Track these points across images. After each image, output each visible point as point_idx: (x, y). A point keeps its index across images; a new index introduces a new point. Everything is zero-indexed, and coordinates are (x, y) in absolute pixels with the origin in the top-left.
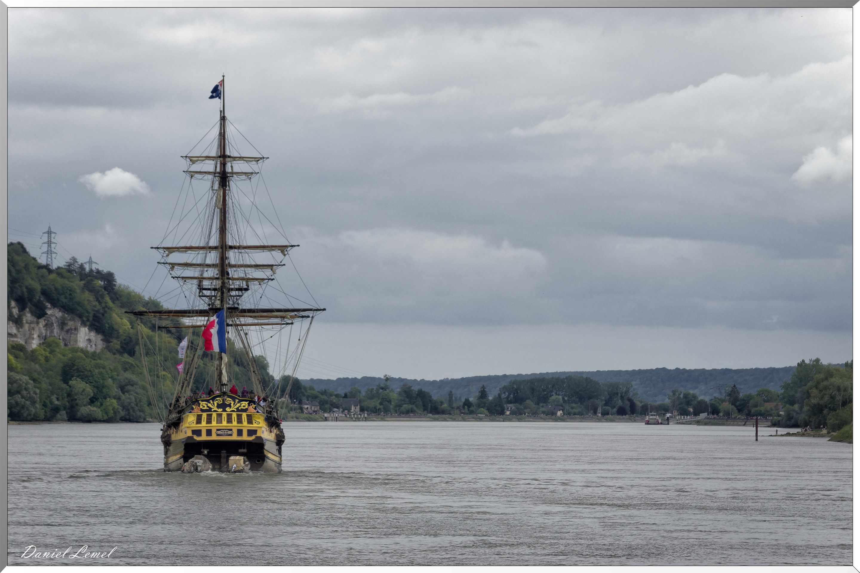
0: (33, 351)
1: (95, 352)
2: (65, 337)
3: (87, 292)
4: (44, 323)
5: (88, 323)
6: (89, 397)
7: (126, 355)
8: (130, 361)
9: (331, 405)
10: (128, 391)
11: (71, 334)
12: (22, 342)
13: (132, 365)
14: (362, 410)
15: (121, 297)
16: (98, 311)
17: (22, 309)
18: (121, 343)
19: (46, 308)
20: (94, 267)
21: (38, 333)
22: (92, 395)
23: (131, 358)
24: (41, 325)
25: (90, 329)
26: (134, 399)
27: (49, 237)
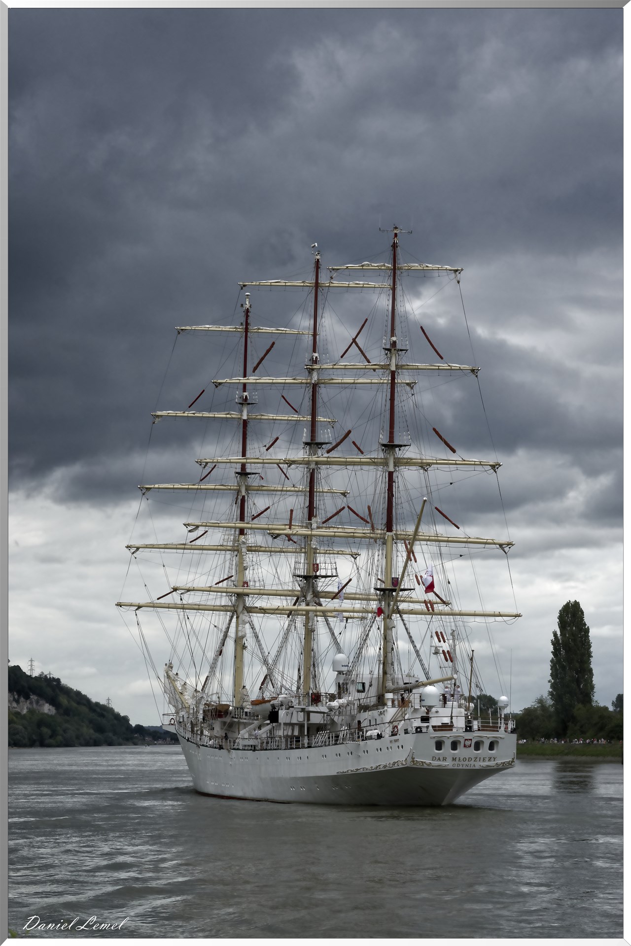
0: (25, 715)
1: (52, 715)
2: (38, 708)
3: (48, 688)
7: (66, 716)
8: (68, 719)
10: (66, 732)
11: (41, 706)
12: (19, 711)
14: (171, 739)
15: (63, 689)
16: (53, 696)
17: (19, 696)
18: (64, 710)
19: (30, 695)
20: (51, 676)
23: (68, 717)
24: (28, 703)
25: (50, 704)
26: (70, 737)
27: (31, 663)
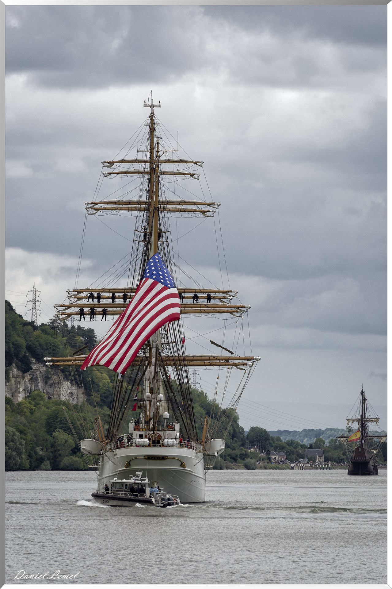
0: (20, 404)
2: (49, 391)
4: (29, 377)
5: (70, 378)
7: (105, 408)
9: (298, 455)
11: (55, 387)
14: (326, 460)
19: (31, 363)
21: (23, 387)
22: (74, 446)
24: (26, 379)
25: (73, 383)
27: (34, 295)
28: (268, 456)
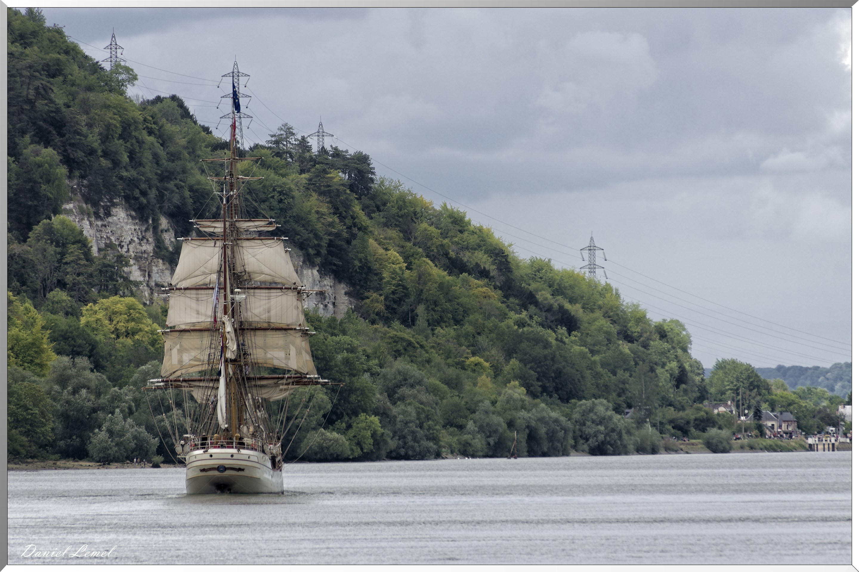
1: (334, 320)
3: (315, 196)
5: (318, 260)
6: (322, 412)
7: (396, 324)
8: (406, 336)
9: (822, 419)
10: (402, 399)
13: (410, 344)
15: (385, 204)
16: (338, 235)
18: (386, 299)
22: (329, 407)
23: (408, 330)
26: (414, 414)
27: (236, 83)
28: (756, 422)
